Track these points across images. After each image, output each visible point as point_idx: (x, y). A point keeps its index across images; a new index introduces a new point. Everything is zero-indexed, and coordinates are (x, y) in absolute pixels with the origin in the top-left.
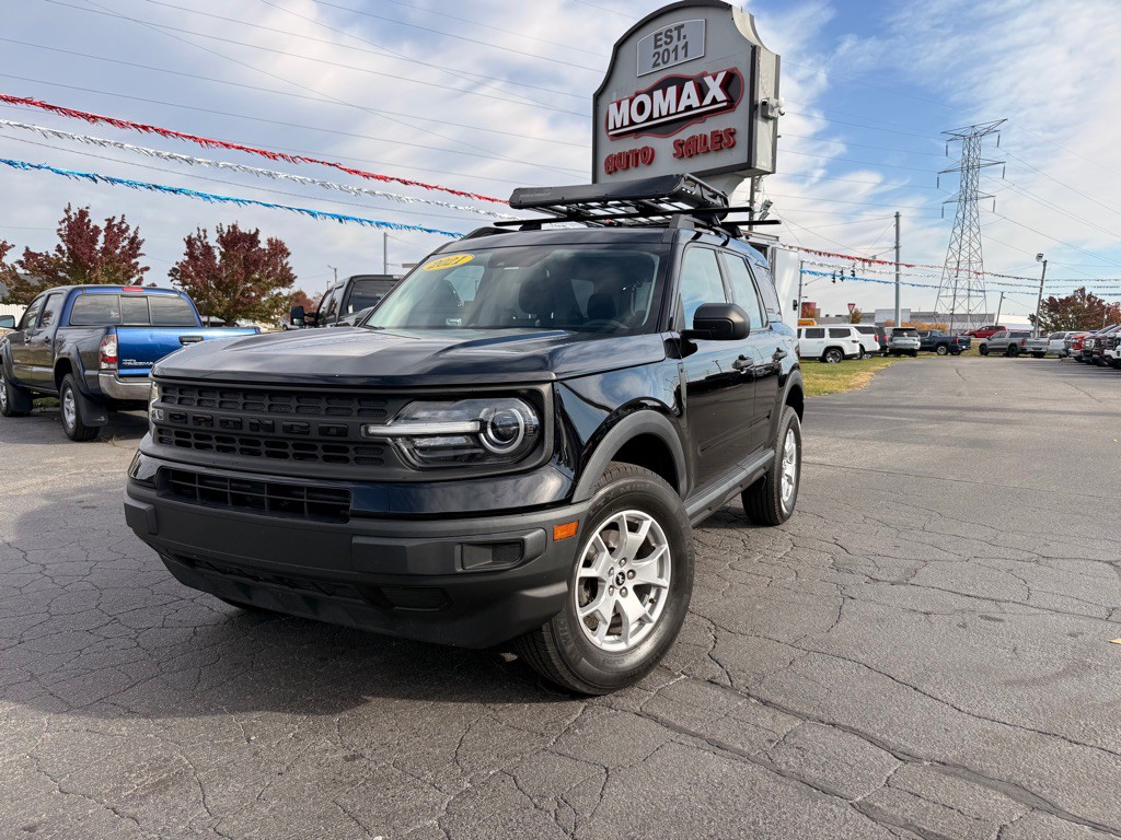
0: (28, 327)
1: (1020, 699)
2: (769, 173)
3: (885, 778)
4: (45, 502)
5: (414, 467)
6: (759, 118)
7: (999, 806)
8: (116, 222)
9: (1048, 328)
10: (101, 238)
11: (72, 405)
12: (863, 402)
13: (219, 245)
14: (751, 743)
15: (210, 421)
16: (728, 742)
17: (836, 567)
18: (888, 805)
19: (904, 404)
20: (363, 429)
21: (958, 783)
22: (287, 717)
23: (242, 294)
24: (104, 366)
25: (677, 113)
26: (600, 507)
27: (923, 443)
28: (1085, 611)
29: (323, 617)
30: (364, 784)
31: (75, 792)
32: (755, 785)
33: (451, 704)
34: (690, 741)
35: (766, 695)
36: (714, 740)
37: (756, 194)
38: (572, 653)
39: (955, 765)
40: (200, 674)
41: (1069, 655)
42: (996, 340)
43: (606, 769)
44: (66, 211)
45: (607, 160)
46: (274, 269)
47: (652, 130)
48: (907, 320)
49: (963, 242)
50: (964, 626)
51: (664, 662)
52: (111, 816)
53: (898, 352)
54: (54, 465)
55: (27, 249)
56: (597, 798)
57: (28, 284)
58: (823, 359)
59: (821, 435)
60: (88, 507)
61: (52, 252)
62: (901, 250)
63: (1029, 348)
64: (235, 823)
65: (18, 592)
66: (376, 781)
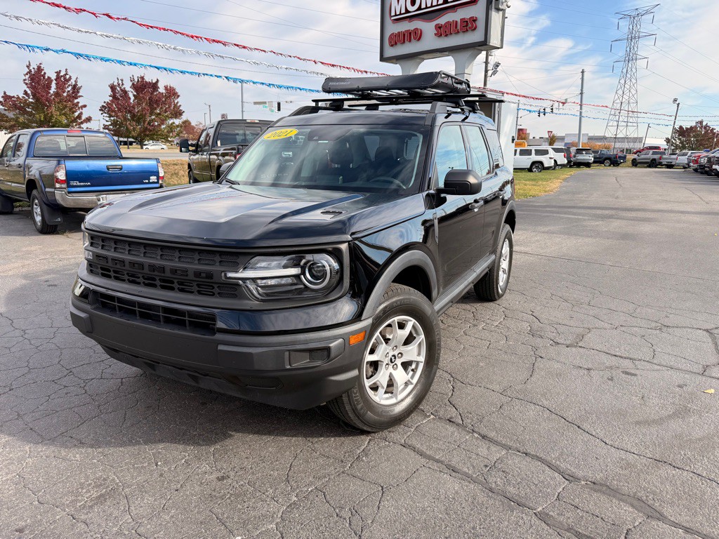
0: (6, 156)
1: (644, 435)
2: (499, 48)
3: (557, 494)
4: (24, 282)
5: (257, 299)
6: (493, 9)
7: (628, 514)
8: (62, 74)
9: (677, 147)
10: (54, 86)
11: (39, 210)
12: (554, 204)
13: (132, 90)
14: (474, 467)
15: (123, 262)
16: (460, 466)
17: (532, 333)
18: (558, 514)
19: (581, 205)
20: (223, 274)
21: (603, 498)
22: (181, 447)
23: (149, 123)
24: (58, 185)
25: (438, 5)
26: (380, 317)
27: (592, 236)
28: (689, 367)
29: (202, 385)
30: (229, 498)
31: (47, 503)
32: (475, 499)
33: (285, 438)
34: (435, 466)
35: (484, 431)
36: (450, 465)
37: (490, 57)
38: (361, 409)
39: (601, 485)
40: (126, 414)
41: (677, 402)
42: (642, 157)
43: (382, 487)
44: (28, 67)
45: (390, 37)
46: (169, 107)
47: (421, 17)
48: (586, 141)
49: (626, 89)
50: (611, 379)
51: (421, 407)
52: (71, 521)
53: (579, 164)
54: (29, 253)
55: (5, 93)
56: (376, 508)
57: (7, 117)
58: (530, 170)
59: (525, 230)
60: (52, 285)
61: (21, 95)
62: (584, 95)
63: (664, 162)
64: (149, 526)
65: (7, 351)
66: (237, 496)
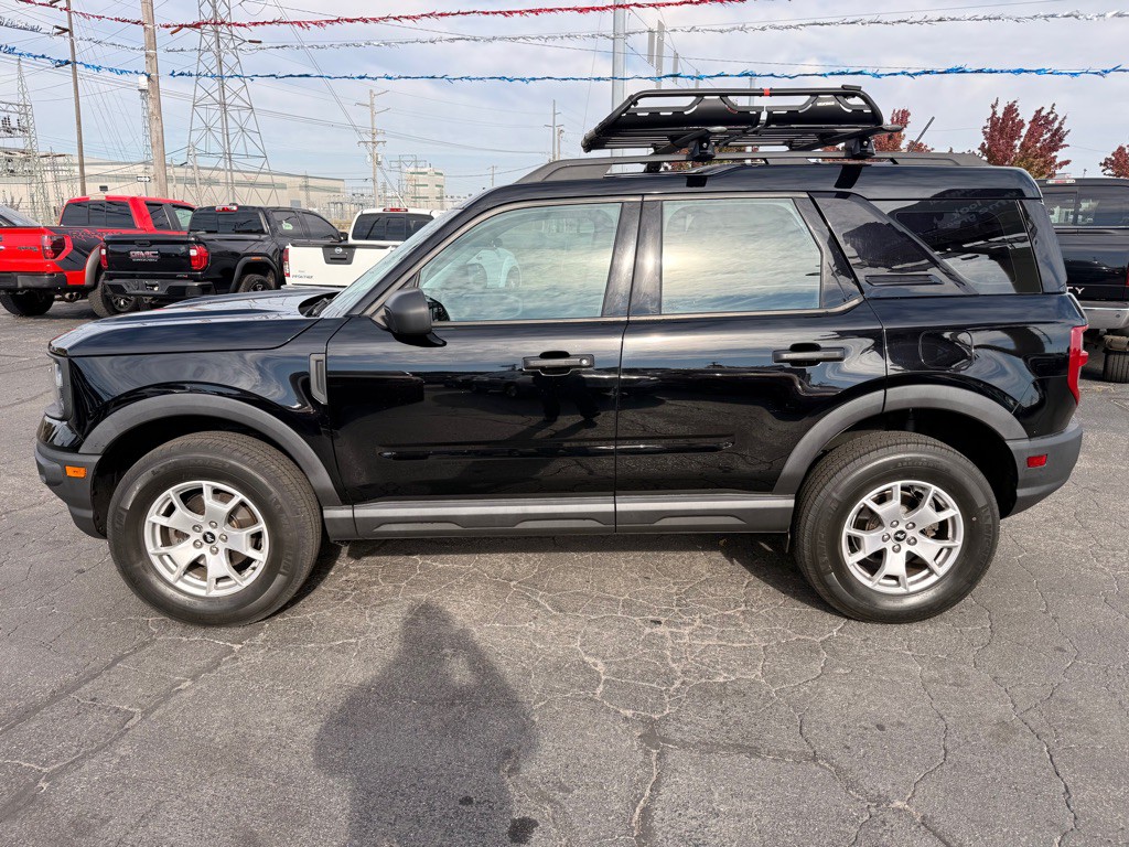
8: (1044, 113)
10: (1023, 133)
44: (993, 107)
